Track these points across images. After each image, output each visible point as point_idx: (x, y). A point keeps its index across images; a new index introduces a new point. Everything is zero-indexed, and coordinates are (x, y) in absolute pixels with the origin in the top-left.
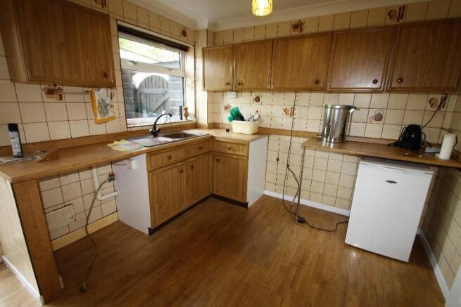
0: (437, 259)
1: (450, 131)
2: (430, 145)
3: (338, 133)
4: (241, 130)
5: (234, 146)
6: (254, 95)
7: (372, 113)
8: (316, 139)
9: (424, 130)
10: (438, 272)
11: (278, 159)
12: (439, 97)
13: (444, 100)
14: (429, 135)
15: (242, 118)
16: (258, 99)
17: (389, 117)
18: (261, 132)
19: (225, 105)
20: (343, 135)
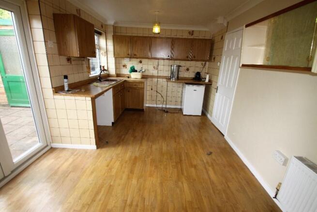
0: (208, 113)
1: (207, 73)
2: (203, 78)
3: (176, 76)
4: (135, 76)
5: (137, 84)
6: (139, 60)
7: (186, 68)
8: (169, 79)
9: (201, 74)
10: (209, 116)
11: (152, 89)
12: (204, 63)
13: (205, 64)
14: (202, 75)
15: (136, 71)
16: (141, 62)
17: (191, 70)
18: (144, 77)
19: (123, 64)
20: (178, 77)
